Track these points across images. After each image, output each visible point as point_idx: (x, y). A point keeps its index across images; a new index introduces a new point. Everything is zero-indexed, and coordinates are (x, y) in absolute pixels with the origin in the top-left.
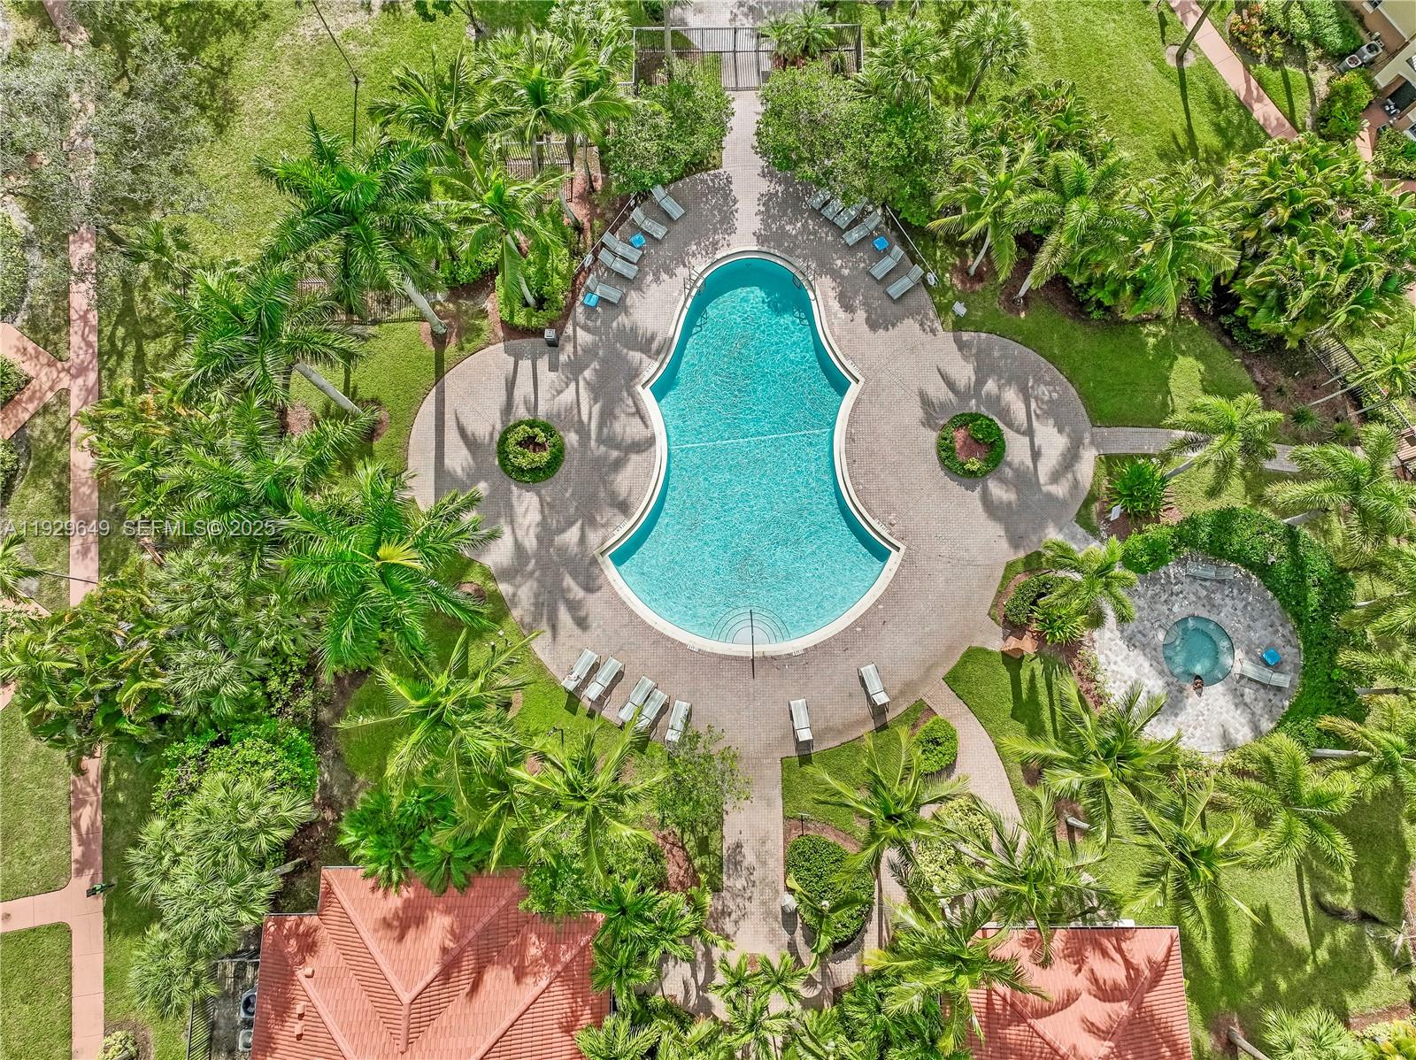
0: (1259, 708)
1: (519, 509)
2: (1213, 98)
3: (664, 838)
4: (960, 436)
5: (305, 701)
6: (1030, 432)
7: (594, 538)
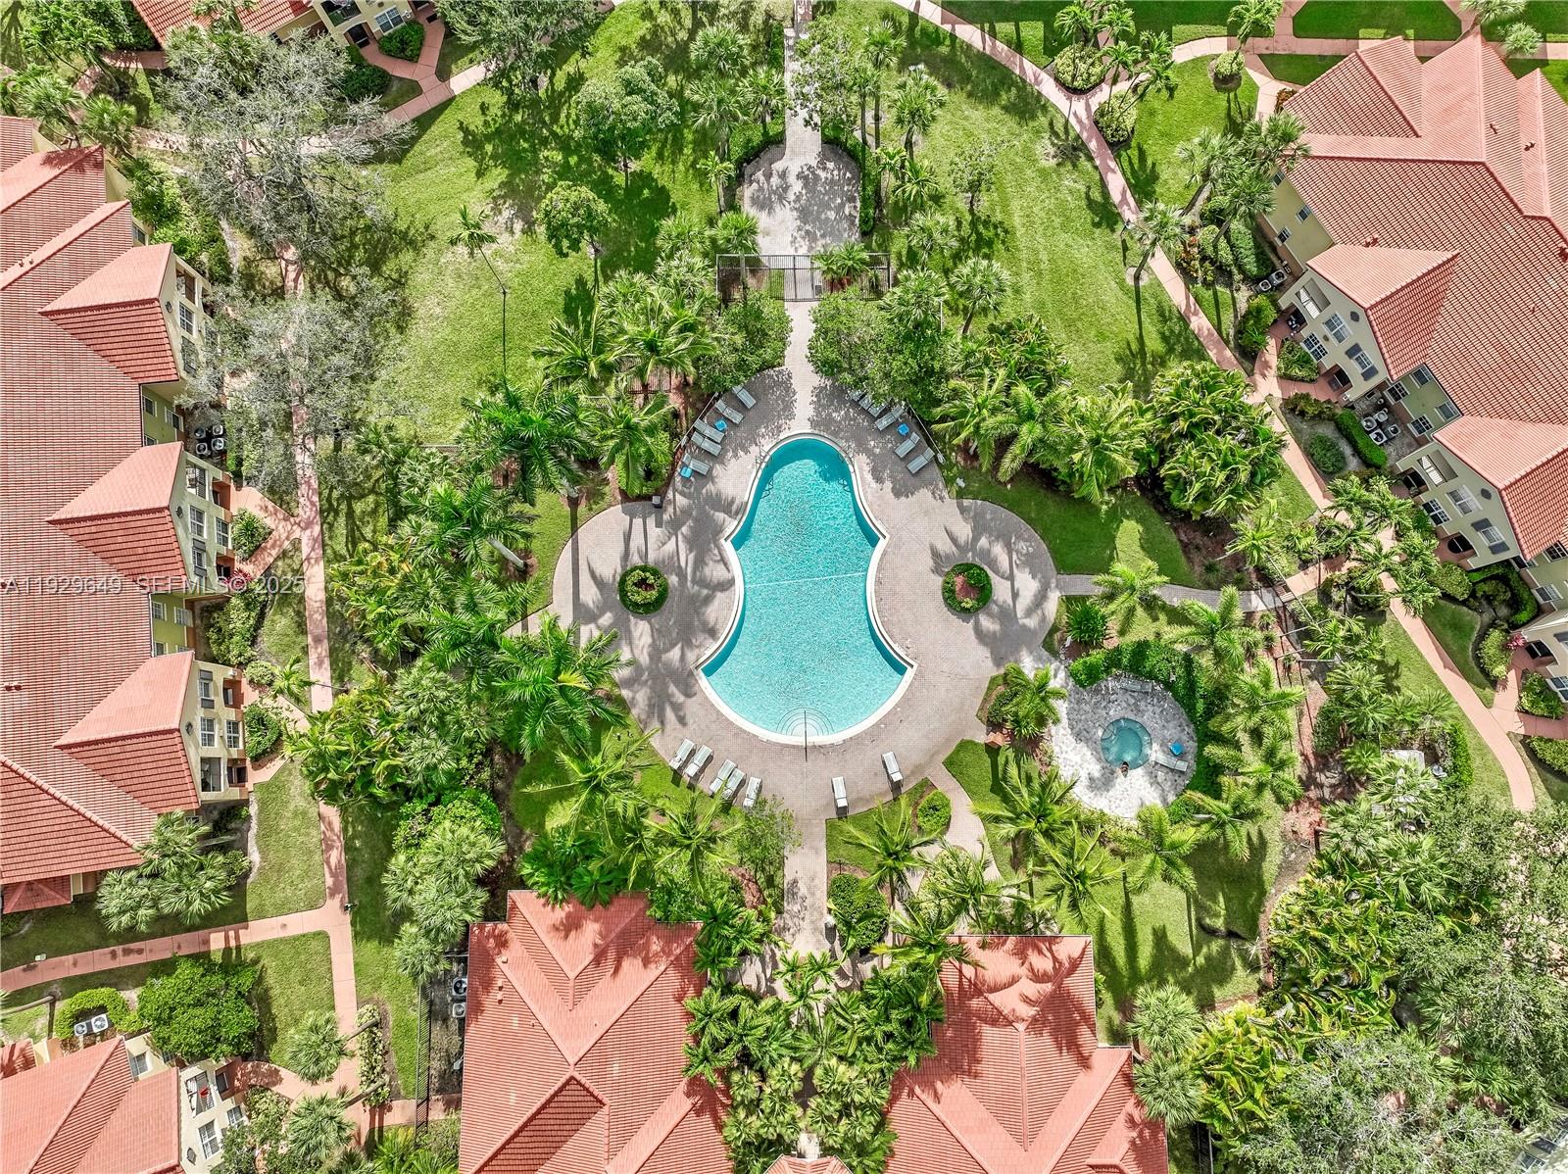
0: (1167, 786)
1: (636, 634)
2: (1161, 311)
3: (743, 876)
4: (959, 580)
5: (485, 775)
6: (1011, 578)
7: (691, 656)
